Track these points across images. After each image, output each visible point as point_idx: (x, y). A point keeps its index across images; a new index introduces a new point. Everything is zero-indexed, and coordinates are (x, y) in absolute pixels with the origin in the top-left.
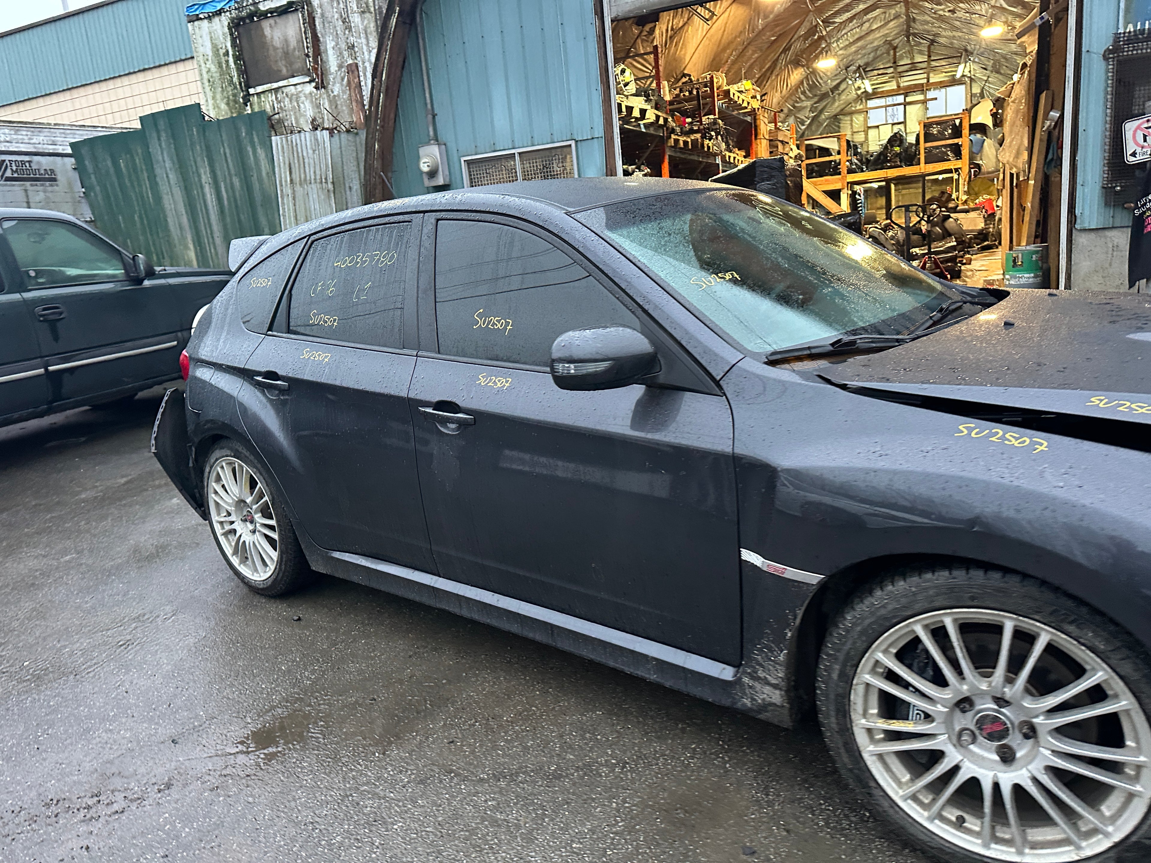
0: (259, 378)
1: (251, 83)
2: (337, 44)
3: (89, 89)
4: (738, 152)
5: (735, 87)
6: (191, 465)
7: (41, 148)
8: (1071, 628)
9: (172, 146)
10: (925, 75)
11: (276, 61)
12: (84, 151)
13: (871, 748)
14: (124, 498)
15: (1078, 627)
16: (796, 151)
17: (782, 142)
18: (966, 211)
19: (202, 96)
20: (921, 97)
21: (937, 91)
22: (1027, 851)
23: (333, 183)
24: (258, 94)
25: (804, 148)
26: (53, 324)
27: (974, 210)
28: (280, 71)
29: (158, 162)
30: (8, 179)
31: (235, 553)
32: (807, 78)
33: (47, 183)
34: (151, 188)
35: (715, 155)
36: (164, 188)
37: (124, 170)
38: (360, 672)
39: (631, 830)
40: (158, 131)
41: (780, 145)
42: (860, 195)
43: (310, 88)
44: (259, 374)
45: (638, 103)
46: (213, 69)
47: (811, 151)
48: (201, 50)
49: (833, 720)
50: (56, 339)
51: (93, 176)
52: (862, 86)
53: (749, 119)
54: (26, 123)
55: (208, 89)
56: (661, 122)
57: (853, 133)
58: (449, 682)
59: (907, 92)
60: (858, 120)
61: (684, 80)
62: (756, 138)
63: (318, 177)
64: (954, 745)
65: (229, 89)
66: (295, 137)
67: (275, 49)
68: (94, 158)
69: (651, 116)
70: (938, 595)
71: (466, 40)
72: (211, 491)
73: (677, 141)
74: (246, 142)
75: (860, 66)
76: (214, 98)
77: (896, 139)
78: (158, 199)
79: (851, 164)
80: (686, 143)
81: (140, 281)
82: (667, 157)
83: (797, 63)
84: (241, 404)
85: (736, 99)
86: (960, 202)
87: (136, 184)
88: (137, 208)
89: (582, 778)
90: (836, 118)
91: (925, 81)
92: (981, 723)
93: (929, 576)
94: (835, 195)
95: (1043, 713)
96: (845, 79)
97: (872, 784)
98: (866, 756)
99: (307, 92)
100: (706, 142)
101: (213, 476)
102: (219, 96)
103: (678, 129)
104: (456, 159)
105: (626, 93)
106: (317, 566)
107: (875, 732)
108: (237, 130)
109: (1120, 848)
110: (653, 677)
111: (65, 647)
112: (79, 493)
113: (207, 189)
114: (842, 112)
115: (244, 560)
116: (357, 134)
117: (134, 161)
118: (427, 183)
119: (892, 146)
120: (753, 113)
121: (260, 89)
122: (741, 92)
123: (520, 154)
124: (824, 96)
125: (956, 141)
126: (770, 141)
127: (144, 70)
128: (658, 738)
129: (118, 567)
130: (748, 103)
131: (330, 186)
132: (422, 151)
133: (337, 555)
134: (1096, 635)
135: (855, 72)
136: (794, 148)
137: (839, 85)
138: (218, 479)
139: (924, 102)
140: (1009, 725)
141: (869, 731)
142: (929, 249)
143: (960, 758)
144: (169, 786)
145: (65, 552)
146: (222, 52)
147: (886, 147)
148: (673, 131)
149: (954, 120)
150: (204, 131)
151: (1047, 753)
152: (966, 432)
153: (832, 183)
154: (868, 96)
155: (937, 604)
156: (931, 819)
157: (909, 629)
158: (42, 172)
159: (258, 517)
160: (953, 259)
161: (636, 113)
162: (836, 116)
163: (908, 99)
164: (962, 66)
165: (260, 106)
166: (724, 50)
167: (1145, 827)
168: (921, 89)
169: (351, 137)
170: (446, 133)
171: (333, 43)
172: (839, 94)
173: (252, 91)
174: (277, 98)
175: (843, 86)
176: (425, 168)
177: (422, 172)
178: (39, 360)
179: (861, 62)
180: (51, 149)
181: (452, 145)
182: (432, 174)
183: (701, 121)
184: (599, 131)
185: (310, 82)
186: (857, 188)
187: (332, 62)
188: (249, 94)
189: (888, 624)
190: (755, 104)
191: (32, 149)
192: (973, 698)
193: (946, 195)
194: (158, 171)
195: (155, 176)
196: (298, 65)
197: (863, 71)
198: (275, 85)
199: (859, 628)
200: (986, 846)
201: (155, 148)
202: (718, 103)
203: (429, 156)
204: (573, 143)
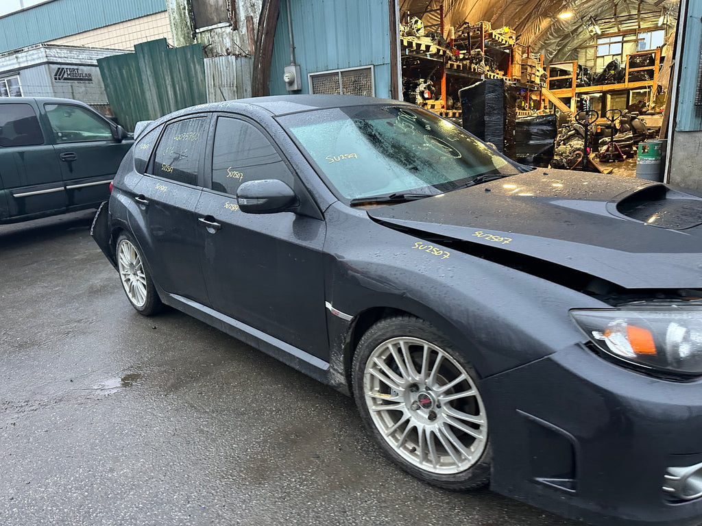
0: (137, 198)
1: (198, 26)
2: (245, 3)
3: (117, 27)
4: (498, 72)
5: (498, 31)
6: (110, 243)
7: (84, 62)
8: (449, 350)
9: (151, 62)
10: (637, 24)
11: (211, 14)
12: (104, 64)
13: (374, 407)
14: (96, 260)
15: (453, 350)
16: (542, 72)
17: (530, 66)
18: (652, 114)
19: (170, 33)
20: (634, 38)
21: (645, 34)
22: (438, 466)
23: (237, 87)
24: (201, 33)
25: (548, 70)
26: (70, 163)
27: (658, 113)
28: (213, 19)
29: (143, 71)
30: (65, 79)
31: (130, 292)
32: (554, 24)
33: (87, 82)
34: (140, 86)
35: (480, 74)
36: (146, 87)
37: (125, 75)
38: (173, 356)
39: (265, 441)
40: (143, 54)
41: (529, 69)
42: (586, 101)
43: (229, 30)
44: (137, 195)
45: (425, 41)
46: (177, 17)
47: (554, 72)
48: (171, 6)
49: (357, 392)
50: (71, 171)
51: (109, 79)
52: (594, 30)
53: (507, 51)
54: (76, 47)
55: (174, 29)
56: (441, 53)
57: (587, 60)
58: (214, 365)
59: (625, 34)
60: (591, 52)
61: (465, 26)
62: (512, 63)
63: (229, 83)
64: (408, 409)
65: (185, 29)
66: (217, 59)
67: (211, 6)
68: (110, 69)
69: (433, 49)
70: (396, 329)
71: (313, 3)
72: (119, 258)
73: (452, 65)
74: (190, 61)
75: (591, 17)
76: (177, 34)
77: (612, 65)
78: (143, 92)
79: (581, 81)
80: (458, 66)
81: (120, 141)
82: (445, 75)
83: (545, 15)
84: (129, 212)
85: (497, 38)
86: (650, 108)
87: (131, 84)
88: (132, 98)
89: (254, 415)
90: (576, 51)
91: (637, 27)
92: (420, 397)
93: (394, 319)
94: (567, 101)
95: (442, 394)
96: (581, 25)
97: (374, 427)
98: (371, 412)
99: (228, 32)
100: (473, 66)
101: (120, 250)
102: (179, 33)
103: (454, 58)
104: (305, 73)
105: (418, 35)
106: (164, 301)
107: (377, 400)
108: (185, 54)
109: (474, 467)
110: (297, 367)
111: (39, 332)
112: (75, 256)
113: (169, 88)
114: (581, 47)
115: (134, 296)
116: (250, 58)
117: (130, 70)
118: (288, 88)
119: (609, 70)
120: (510, 47)
121: (202, 30)
122: (500, 34)
123: (341, 72)
124: (567, 36)
125: (650, 68)
126: (522, 65)
127: (148, 15)
128: (302, 400)
129: (79, 296)
130: (506, 42)
131: (235, 89)
132: (286, 69)
133: (171, 295)
134: (460, 355)
135: (588, 21)
136: (541, 70)
137: (577, 29)
138: (122, 252)
139: (636, 41)
140: (432, 400)
141: (374, 399)
142: (612, 139)
143: (410, 415)
144: (61, 400)
145: (57, 285)
146: (182, 7)
147: (605, 70)
148: (450, 59)
149: (651, 54)
150: (168, 55)
151: (444, 415)
152: (417, 246)
153: (566, 92)
154: (599, 37)
155: (396, 334)
156: (399, 447)
157: (386, 347)
158: (84, 75)
159: (139, 272)
160: (630, 146)
161: (423, 48)
162: (576, 49)
163: (625, 39)
164: (662, 18)
165: (202, 40)
166: (493, 6)
167: (483, 457)
168: (634, 32)
169: (247, 60)
170: (300, 59)
171: (243, 3)
172: (577, 35)
173: (197, 31)
174: (211, 35)
175: (580, 30)
176: (286, 80)
177: (285, 82)
178: (62, 182)
179: (592, 14)
180: (89, 62)
181: (303, 66)
182: (291, 83)
183: (470, 53)
184: (388, 60)
185: (229, 26)
186: (584, 96)
187: (242, 15)
188: (196, 33)
189: (377, 343)
190: (512, 42)
191: (78, 62)
192: (419, 385)
193: (642, 103)
194: (144, 77)
195: (142, 80)
196: (223, 16)
197: (595, 20)
198: (210, 28)
199: (366, 344)
200: (421, 463)
201: (142, 64)
202: (485, 42)
203: (289, 73)
204: (372, 67)
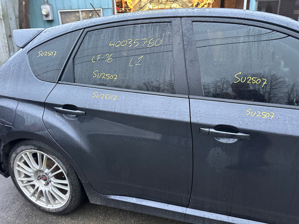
0: (59, 108)
10: (164, 6)
23: (3, 16)
72: (16, 165)
104: (55, 10)
118: (45, 19)
123: (81, 11)
132: (42, 7)
135: (149, 2)
137: (145, 5)
138: (22, 160)
159: (53, 179)
164: (174, 4)
170: (51, 1)
176: (44, 13)
181: (54, 6)
184: (111, 6)
203: (45, 9)
204: (101, 9)
